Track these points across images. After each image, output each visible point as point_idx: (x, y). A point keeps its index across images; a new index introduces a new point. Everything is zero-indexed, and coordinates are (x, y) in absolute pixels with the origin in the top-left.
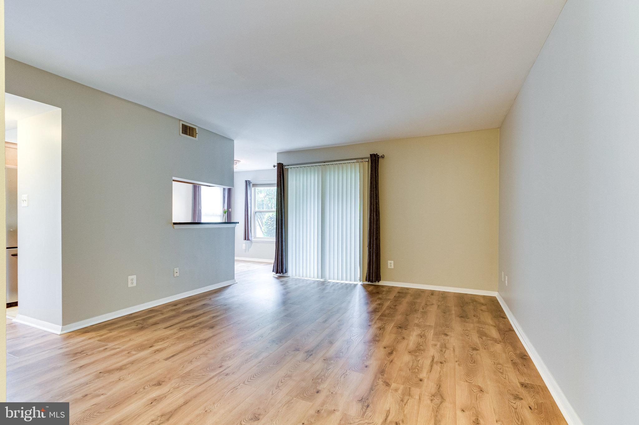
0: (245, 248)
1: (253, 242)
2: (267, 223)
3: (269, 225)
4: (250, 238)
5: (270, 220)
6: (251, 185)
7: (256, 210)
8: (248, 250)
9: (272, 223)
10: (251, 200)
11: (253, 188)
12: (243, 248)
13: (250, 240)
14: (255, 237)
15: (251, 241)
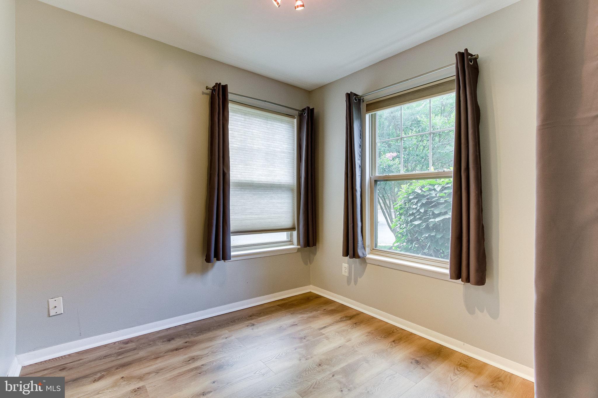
0: (347, 274)
1: (367, 261)
2: (407, 211)
3: (413, 214)
4: (360, 252)
5: (416, 201)
6: (363, 106)
7: (377, 174)
8: (356, 282)
9: (422, 210)
10: (362, 146)
11: (367, 116)
12: (343, 273)
13: (359, 257)
14: (375, 249)
15: (363, 260)
